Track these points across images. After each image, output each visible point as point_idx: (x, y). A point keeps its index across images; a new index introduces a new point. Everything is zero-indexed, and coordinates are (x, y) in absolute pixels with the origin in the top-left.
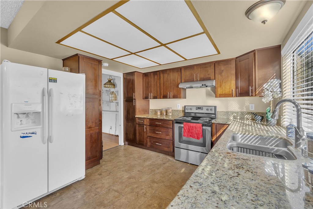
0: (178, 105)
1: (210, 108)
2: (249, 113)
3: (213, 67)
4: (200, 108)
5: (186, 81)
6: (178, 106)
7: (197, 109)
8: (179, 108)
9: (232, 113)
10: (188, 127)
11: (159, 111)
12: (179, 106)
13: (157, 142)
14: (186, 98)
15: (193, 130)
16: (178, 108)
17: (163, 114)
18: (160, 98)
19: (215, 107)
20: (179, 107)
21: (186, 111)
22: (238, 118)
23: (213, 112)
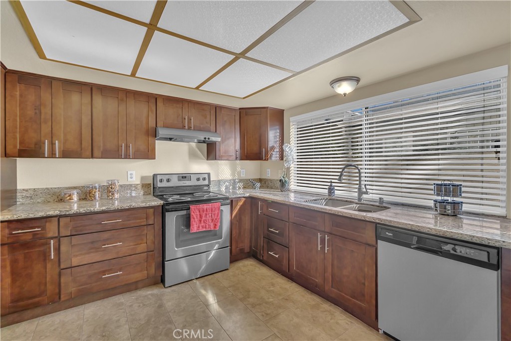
0: (129, 173)
1: (201, 177)
2: (241, 181)
3: (213, 112)
4: (185, 177)
5: (166, 126)
6: (129, 176)
7: (179, 180)
8: (134, 179)
9: (225, 181)
10: (198, 213)
11: (75, 192)
12: (134, 176)
13: (104, 272)
14: (155, 159)
15: (208, 216)
16: (129, 179)
17: (95, 199)
18: (92, 157)
19: (209, 174)
20: (131, 178)
21: (159, 185)
22: (231, 188)
23: (206, 182)
